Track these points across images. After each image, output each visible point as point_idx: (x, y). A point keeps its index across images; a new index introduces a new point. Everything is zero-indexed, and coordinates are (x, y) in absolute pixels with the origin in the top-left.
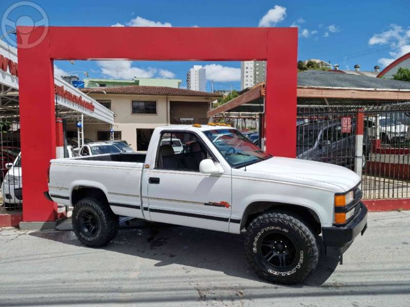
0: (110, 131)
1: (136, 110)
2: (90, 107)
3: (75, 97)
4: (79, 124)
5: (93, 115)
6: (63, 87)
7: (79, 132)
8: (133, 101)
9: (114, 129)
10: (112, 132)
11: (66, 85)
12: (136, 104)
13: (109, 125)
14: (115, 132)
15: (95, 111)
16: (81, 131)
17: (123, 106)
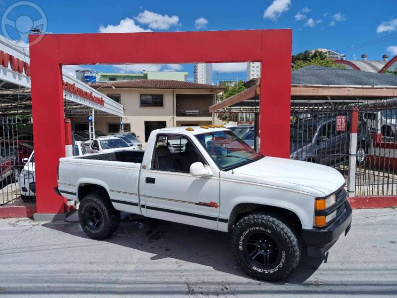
0: (120, 124)
1: (144, 103)
2: (101, 102)
3: (86, 93)
4: (90, 118)
5: (104, 110)
6: (74, 84)
7: (90, 126)
8: (141, 95)
9: (123, 121)
10: (122, 125)
11: (78, 82)
12: (144, 98)
13: (119, 118)
14: (124, 124)
15: (105, 105)
16: (92, 125)
17: (132, 100)
